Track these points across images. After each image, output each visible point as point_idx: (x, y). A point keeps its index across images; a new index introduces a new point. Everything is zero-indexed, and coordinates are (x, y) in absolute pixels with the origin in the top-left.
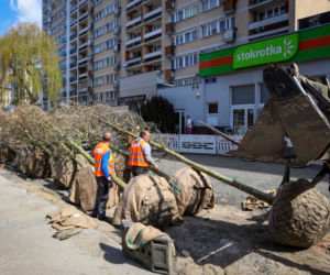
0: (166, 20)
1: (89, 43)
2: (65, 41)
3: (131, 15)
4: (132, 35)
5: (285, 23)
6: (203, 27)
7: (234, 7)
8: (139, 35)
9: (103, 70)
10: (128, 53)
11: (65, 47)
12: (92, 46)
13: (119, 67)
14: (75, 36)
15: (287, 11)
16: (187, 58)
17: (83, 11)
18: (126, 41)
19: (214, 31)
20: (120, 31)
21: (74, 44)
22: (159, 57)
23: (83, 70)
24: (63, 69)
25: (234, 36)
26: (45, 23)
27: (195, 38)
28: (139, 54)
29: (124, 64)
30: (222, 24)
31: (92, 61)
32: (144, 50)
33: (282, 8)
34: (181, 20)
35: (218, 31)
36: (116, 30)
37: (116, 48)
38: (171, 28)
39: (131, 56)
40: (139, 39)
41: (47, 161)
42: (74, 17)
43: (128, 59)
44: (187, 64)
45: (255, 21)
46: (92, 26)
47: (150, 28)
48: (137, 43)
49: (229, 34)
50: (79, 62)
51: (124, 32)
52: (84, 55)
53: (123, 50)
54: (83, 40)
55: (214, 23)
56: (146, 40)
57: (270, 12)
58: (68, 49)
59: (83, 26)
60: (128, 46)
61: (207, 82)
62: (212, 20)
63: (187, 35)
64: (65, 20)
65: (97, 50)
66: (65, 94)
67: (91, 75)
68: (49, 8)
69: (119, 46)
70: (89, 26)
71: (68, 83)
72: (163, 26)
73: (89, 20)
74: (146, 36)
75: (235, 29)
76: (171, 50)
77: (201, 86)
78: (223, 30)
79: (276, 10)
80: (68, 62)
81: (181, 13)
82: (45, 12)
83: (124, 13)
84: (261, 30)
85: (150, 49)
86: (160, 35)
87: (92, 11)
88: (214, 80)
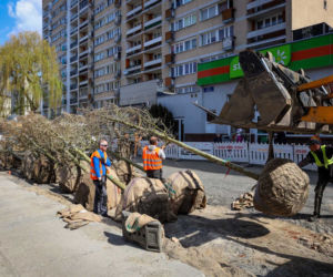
0: (166, 28)
1: (89, 50)
2: (65, 49)
3: (131, 24)
4: (132, 44)
5: (282, 32)
6: (202, 35)
7: (233, 16)
8: (140, 43)
9: (104, 78)
10: (128, 61)
11: (65, 54)
12: (92, 53)
13: (119, 75)
14: (75, 44)
15: (284, 21)
16: (187, 66)
17: (83, 19)
18: (127, 49)
19: (214, 39)
20: (120, 40)
21: (75, 52)
22: (159, 65)
23: (83, 78)
24: (63, 76)
25: (233, 44)
26: (45, 31)
27: (194, 46)
28: (139, 62)
29: (125, 72)
30: (221, 32)
31: (92, 69)
32: (144, 58)
33: (280, 17)
34: (181, 29)
35: (217, 40)
36: (116, 39)
37: (116, 56)
38: (171, 36)
39: (132, 64)
40: (139, 47)
41: (52, 167)
42: (75, 25)
43: (128, 67)
44: (187, 72)
45: (253, 30)
46: (93, 35)
47: (150, 37)
48: (137, 51)
49: (228, 43)
50: (79, 69)
51: (124, 40)
52: (84, 63)
53: (124, 58)
54: (84, 48)
55: (213, 32)
56: (147, 48)
57: (268, 21)
58: (69, 56)
59: (84, 34)
60: (129, 54)
61: (205, 90)
62: (211, 28)
63: (187, 43)
64: (65, 28)
65: (98, 58)
66: (65, 102)
67: (92, 84)
68: (50, 16)
69: (119, 54)
70: (90, 34)
71: (69, 91)
72: (164, 34)
73: (90, 28)
74: (146, 44)
75: (234, 38)
76: (171, 58)
77: (200, 94)
78: (222, 39)
79: (274, 19)
80: (69, 69)
81: (180, 21)
82: (45, 20)
83: (124, 22)
84: (260, 38)
85: (151, 57)
86: (160, 43)
87: (93, 19)
88: (212, 89)
